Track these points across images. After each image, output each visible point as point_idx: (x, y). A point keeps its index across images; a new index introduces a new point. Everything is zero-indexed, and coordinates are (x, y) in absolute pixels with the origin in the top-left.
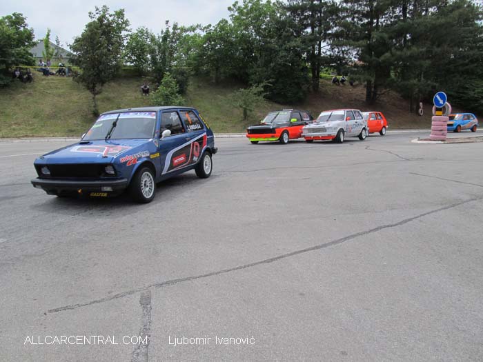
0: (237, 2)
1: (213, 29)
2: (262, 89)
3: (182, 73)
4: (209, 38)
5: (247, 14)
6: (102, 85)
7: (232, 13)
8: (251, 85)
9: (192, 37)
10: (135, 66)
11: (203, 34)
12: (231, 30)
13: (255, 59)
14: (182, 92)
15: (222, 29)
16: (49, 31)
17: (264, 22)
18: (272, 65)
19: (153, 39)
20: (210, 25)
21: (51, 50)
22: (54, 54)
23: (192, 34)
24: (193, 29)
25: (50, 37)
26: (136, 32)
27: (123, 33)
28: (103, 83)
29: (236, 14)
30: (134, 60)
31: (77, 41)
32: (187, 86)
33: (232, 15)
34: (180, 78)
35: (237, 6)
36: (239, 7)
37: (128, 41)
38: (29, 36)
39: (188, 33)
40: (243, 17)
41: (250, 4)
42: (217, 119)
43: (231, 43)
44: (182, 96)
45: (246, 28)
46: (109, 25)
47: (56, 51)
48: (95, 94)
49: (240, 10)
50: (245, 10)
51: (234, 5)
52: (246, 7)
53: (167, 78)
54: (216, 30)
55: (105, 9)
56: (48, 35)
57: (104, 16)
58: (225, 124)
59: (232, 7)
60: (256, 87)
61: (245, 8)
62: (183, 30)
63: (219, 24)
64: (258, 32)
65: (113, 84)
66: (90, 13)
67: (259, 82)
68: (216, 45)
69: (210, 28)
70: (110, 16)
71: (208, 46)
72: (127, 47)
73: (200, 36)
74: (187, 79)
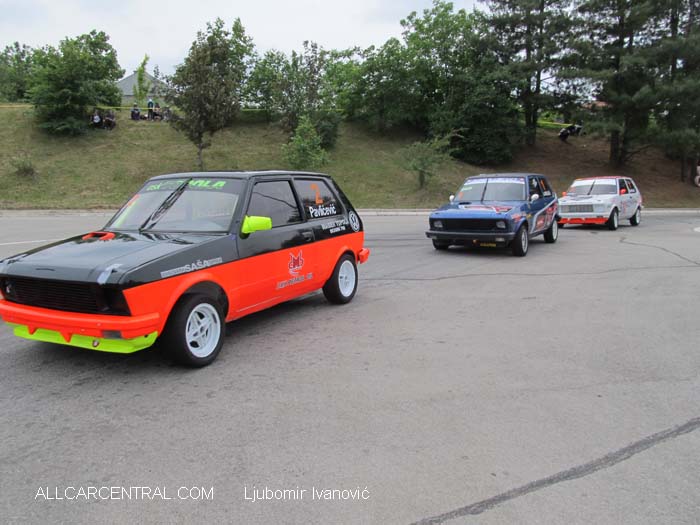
0: (414, 13)
1: (377, 53)
2: (448, 143)
3: (328, 118)
4: (371, 67)
5: (429, 30)
6: (211, 135)
7: (407, 29)
8: (432, 137)
9: (346, 66)
10: (262, 107)
11: (362, 61)
12: (405, 53)
13: (439, 97)
14: (327, 144)
15: (391, 52)
16: (147, 59)
17: (453, 42)
18: (465, 106)
19: (287, 68)
20: (373, 47)
22: (150, 90)
23: (345, 61)
24: (349, 54)
25: (146, 67)
26: (264, 58)
27: (246, 59)
28: (213, 130)
29: (413, 31)
30: (261, 99)
31: (180, 71)
32: (336, 136)
33: (406, 33)
34: (325, 124)
35: (414, 19)
36: (417, 20)
37: (253, 70)
38: (111, 62)
39: (341, 59)
40: (422, 36)
41: (434, 16)
42: (380, 186)
43: (404, 75)
44: (326, 150)
45: (427, 52)
46: (226, 45)
47: (152, 86)
48: (202, 148)
49: (419, 26)
50: (426, 25)
51: (410, 18)
52: (427, 20)
53: (305, 123)
54: (381, 55)
55: (220, 23)
56: (144, 64)
57: (217, 34)
58: (390, 195)
59: (407, 21)
60: (439, 139)
61: (425, 22)
62: (335, 55)
63: (386, 46)
64: (444, 57)
65: (228, 133)
66: (199, 33)
67: (444, 133)
68: (380, 77)
69: (373, 52)
70: (226, 35)
71: (368, 78)
72: (250, 79)
73: (358, 64)
74: (336, 126)
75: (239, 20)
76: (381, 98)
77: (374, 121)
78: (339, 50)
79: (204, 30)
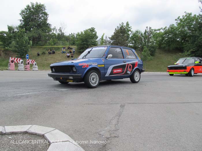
0: (179, 17)
1: (168, 29)
2: (189, 53)
3: (153, 47)
4: (166, 33)
5: (184, 21)
7: (177, 21)
8: (184, 52)
9: (159, 33)
10: (134, 45)
12: (176, 28)
13: (187, 41)
14: (152, 55)
15: (172, 28)
16: (104, 34)
17: (192, 24)
18: (196, 43)
19: (142, 35)
21: (103, 41)
22: (104, 42)
23: (158, 32)
24: (159, 30)
25: (104, 36)
26: (135, 32)
27: (130, 32)
29: (179, 22)
30: (134, 43)
31: (113, 36)
32: (155, 52)
33: (177, 23)
34: (152, 49)
36: (180, 19)
37: (132, 35)
38: (95, 35)
39: (157, 31)
40: (182, 23)
41: (186, 17)
43: (175, 34)
45: (183, 27)
46: (125, 29)
47: (105, 41)
49: (181, 20)
50: (183, 20)
51: (178, 18)
52: (184, 18)
53: (146, 48)
54: (169, 29)
55: (123, 23)
56: (103, 35)
57: (122, 26)
59: (177, 19)
60: (187, 52)
61: (183, 19)
62: (155, 30)
63: (170, 26)
64: (189, 29)
66: (118, 27)
68: (168, 36)
69: (167, 28)
70: (125, 26)
71: (165, 36)
72: (131, 38)
73: (162, 32)
74: (155, 49)
75: (128, 22)
76: (169, 42)
77: (167, 48)
78: (156, 29)
79: (119, 26)
